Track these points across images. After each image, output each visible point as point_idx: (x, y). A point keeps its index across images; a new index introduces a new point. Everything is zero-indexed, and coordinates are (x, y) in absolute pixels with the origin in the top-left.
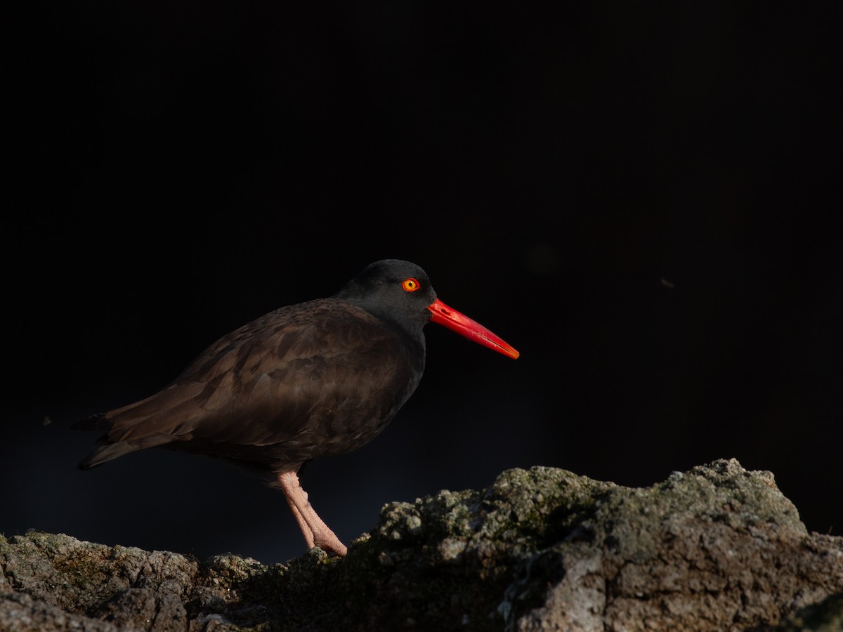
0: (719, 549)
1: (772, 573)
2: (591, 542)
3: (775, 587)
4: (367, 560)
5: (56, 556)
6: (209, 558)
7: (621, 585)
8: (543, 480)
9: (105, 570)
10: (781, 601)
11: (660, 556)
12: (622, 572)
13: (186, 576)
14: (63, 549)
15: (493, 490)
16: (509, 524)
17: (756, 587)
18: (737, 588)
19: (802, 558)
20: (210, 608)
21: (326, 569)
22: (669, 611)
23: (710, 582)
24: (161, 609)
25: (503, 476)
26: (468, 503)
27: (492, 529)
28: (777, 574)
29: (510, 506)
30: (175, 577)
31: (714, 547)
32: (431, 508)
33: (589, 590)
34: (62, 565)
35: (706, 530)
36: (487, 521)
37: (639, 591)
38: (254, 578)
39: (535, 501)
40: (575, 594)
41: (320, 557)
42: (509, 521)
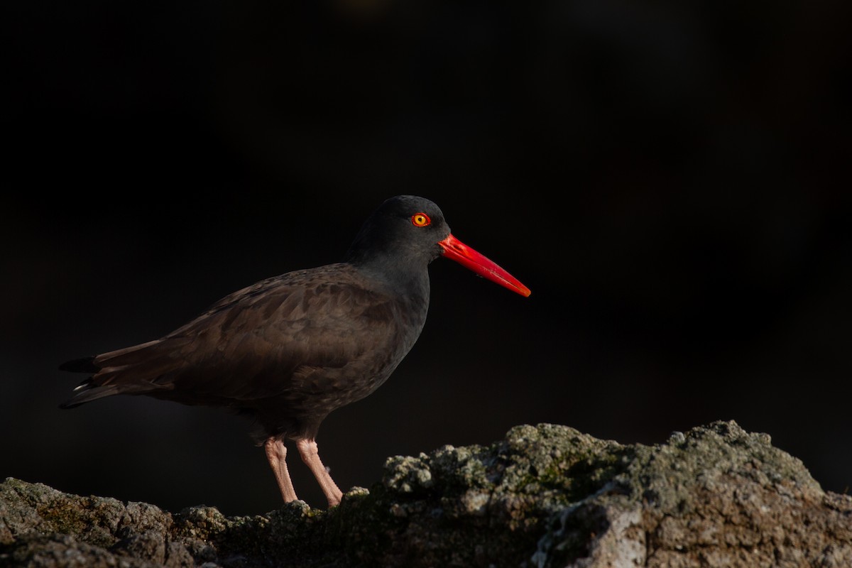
0: (753, 505)
1: (801, 529)
2: (629, 495)
3: (804, 543)
4: (374, 511)
5: (38, 504)
6: (184, 510)
7: (662, 537)
8: (553, 436)
9: (85, 519)
10: (812, 556)
11: (697, 510)
12: (663, 525)
13: (163, 526)
14: (44, 498)
15: (509, 446)
16: (529, 478)
17: (787, 543)
18: (770, 544)
19: (830, 516)
20: (202, 557)
21: (311, 522)
22: (708, 563)
23: (745, 537)
24: (170, 555)
25: (513, 432)
26: (481, 457)
27: (513, 483)
28: (806, 530)
29: (528, 461)
30: (153, 528)
31: (748, 503)
32: (441, 462)
33: (632, 542)
34: (44, 513)
35: (739, 486)
36: (506, 475)
37: (679, 544)
38: (231, 530)
39: (553, 456)
40: (620, 546)
41: (304, 510)
42: (529, 475)
